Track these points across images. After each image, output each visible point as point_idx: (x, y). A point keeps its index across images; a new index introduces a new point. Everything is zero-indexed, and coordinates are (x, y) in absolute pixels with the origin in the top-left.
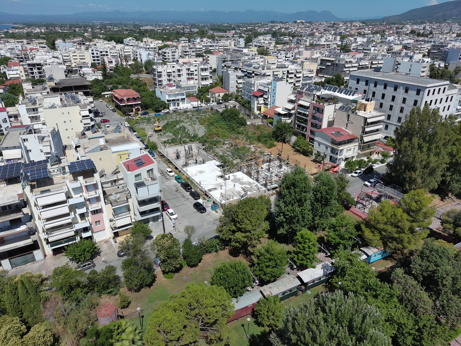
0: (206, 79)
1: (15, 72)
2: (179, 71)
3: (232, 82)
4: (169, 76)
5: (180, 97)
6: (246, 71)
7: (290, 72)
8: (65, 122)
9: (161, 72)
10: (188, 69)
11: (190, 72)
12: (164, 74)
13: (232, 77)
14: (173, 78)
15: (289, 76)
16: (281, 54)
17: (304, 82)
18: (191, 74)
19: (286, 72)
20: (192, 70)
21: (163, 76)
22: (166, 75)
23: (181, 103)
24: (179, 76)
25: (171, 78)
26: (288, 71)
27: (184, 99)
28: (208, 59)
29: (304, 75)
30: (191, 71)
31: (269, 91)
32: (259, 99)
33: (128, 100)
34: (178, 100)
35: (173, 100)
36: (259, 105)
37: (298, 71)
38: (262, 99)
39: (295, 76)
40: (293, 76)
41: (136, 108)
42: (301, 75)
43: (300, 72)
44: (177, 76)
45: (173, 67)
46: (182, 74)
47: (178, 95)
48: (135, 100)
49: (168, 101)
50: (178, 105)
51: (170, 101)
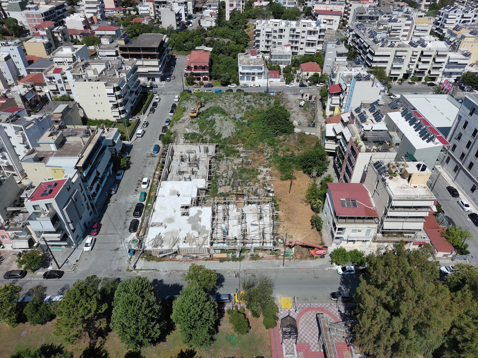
0: (313, 45)
1: (145, 8)
2: (281, 30)
3: (328, 59)
4: (268, 36)
5: (256, 71)
6: (363, 43)
7: (424, 54)
8: (94, 96)
9: (259, 31)
10: (294, 30)
11: (295, 34)
12: (263, 33)
13: (329, 52)
14: (272, 39)
15: (422, 60)
16: (455, 12)
17: (447, 70)
18: (297, 36)
19: (419, 54)
20: (297, 31)
21: (261, 35)
22: (265, 35)
23: (256, 78)
24: (281, 37)
25: (270, 38)
26: (422, 52)
27: (261, 74)
28: (350, 8)
29: (450, 61)
30: (297, 33)
31: (346, 90)
32: (333, 98)
33: (196, 68)
34: (254, 74)
35: (247, 74)
36: (332, 106)
37: (439, 53)
38: (338, 97)
39: (434, 59)
40: (430, 60)
41: (203, 77)
42: (445, 60)
43: (445, 56)
44: (277, 37)
45: (276, 25)
46: (284, 36)
47: (254, 68)
48: (203, 68)
49: (241, 73)
50: (253, 79)
51: (244, 73)
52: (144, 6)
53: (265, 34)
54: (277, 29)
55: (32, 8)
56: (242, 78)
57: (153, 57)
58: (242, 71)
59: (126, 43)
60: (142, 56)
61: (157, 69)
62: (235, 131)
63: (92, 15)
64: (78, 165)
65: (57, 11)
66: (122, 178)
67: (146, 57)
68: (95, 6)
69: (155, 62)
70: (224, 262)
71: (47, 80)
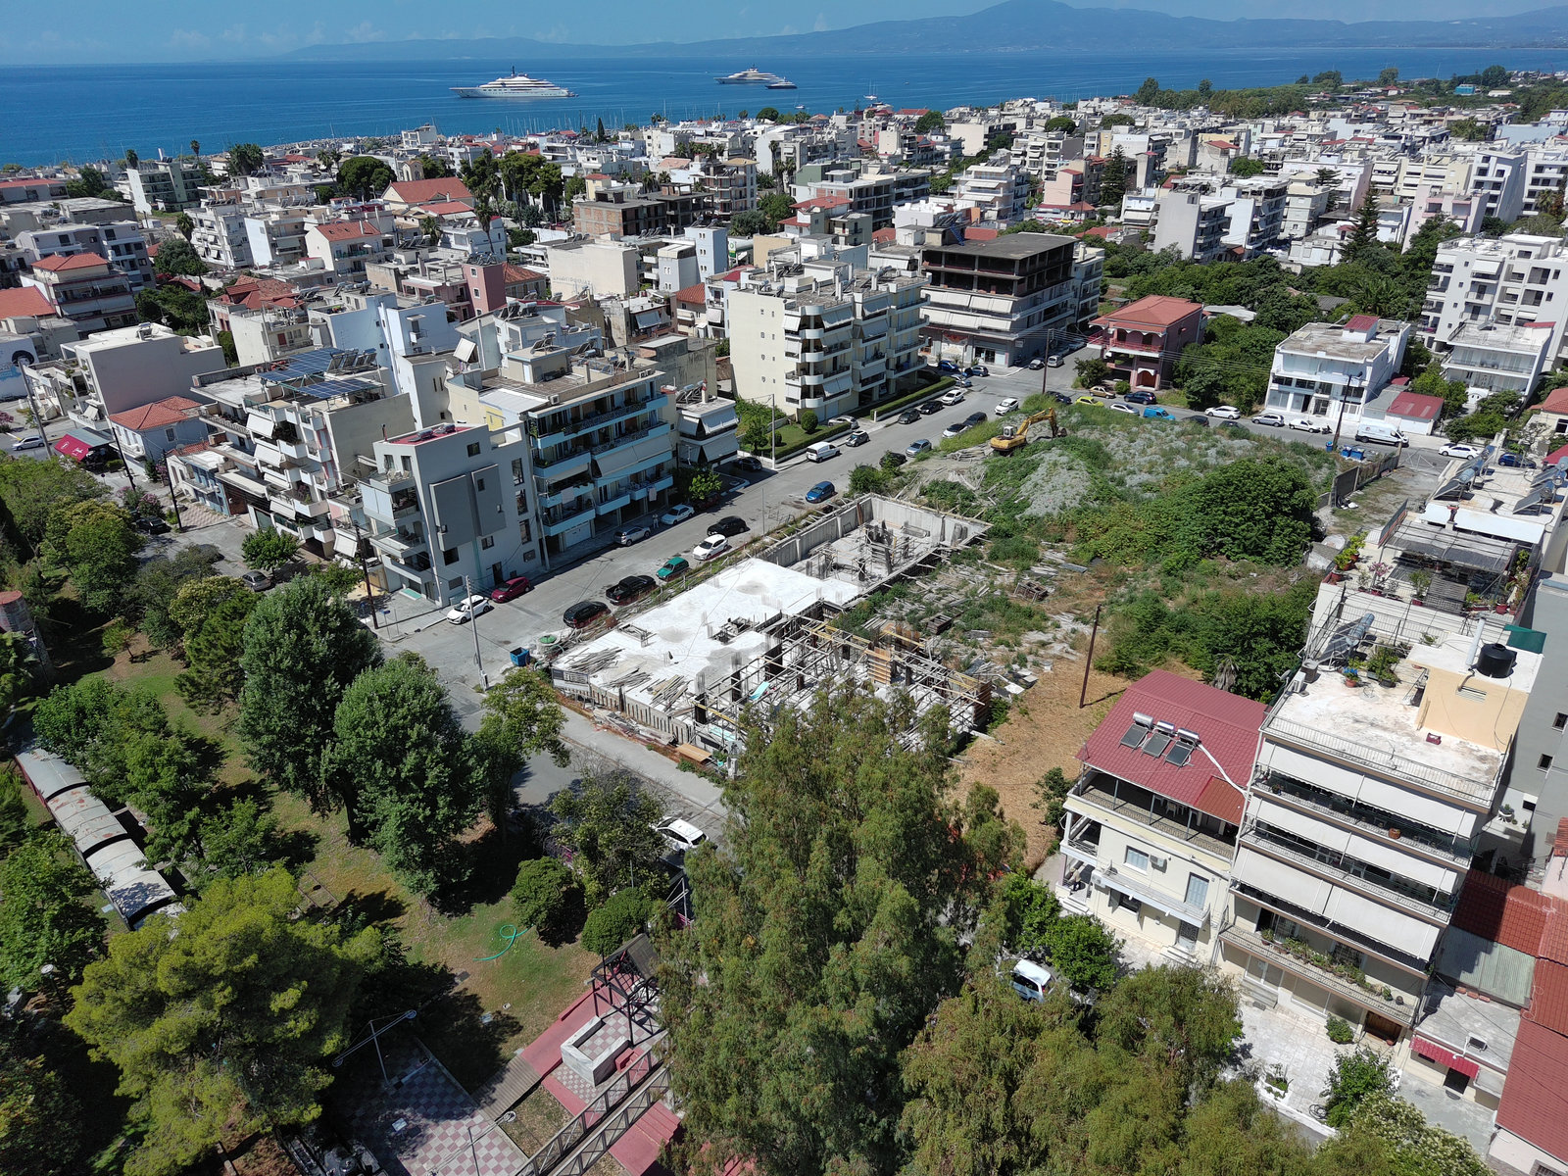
1: (1144, 205)
2: (1543, 275)
4: (1481, 290)
5: (1338, 380)
8: (763, 335)
9: (1449, 268)
12: (1461, 277)
14: (1496, 304)
21: (1453, 285)
22: (1467, 286)
23: (1335, 406)
25: (1486, 299)
27: (1358, 392)
33: (1122, 337)
34: (1326, 388)
35: (1301, 383)
41: (1140, 370)
44: (1520, 299)
45: (1527, 254)
46: (1550, 296)
47: (1327, 365)
48: (1148, 341)
49: (1279, 380)
50: (1322, 409)
51: (1288, 381)
52: (1140, 199)
53: (1468, 281)
54: (1523, 266)
55: (839, 178)
56: (1279, 399)
57: (1003, 287)
58: (1283, 373)
59: (944, 243)
60: (975, 284)
61: (1005, 325)
62: (1075, 504)
63: (971, 205)
64: (531, 414)
65: (896, 191)
66: (676, 523)
67: (986, 285)
68: (993, 184)
69: (1004, 304)
70: (689, 774)
71: (709, 296)
